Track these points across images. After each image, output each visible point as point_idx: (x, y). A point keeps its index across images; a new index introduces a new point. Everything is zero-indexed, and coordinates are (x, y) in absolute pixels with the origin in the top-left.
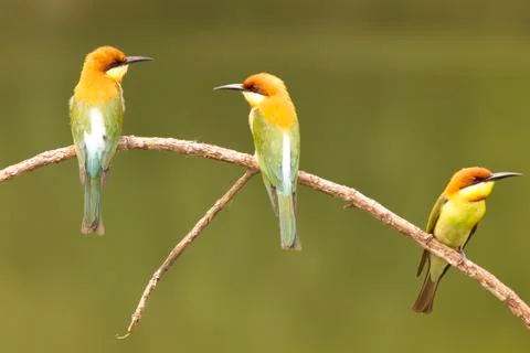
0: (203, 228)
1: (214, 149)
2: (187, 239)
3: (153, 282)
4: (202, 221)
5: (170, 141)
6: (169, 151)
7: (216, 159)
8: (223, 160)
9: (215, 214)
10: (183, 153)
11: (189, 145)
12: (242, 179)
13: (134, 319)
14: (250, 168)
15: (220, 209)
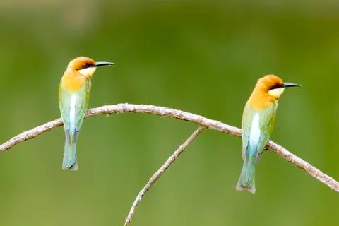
0: (171, 163)
1: (178, 113)
2: (161, 170)
3: (139, 198)
4: (171, 158)
5: (151, 107)
6: (150, 113)
7: (179, 119)
8: (184, 119)
9: (179, 154)
10: (159, 115)
11: (162, 110)
12: (197, 132)
13: (127, 221)
14: (201, 124)
15: (182, 151)
